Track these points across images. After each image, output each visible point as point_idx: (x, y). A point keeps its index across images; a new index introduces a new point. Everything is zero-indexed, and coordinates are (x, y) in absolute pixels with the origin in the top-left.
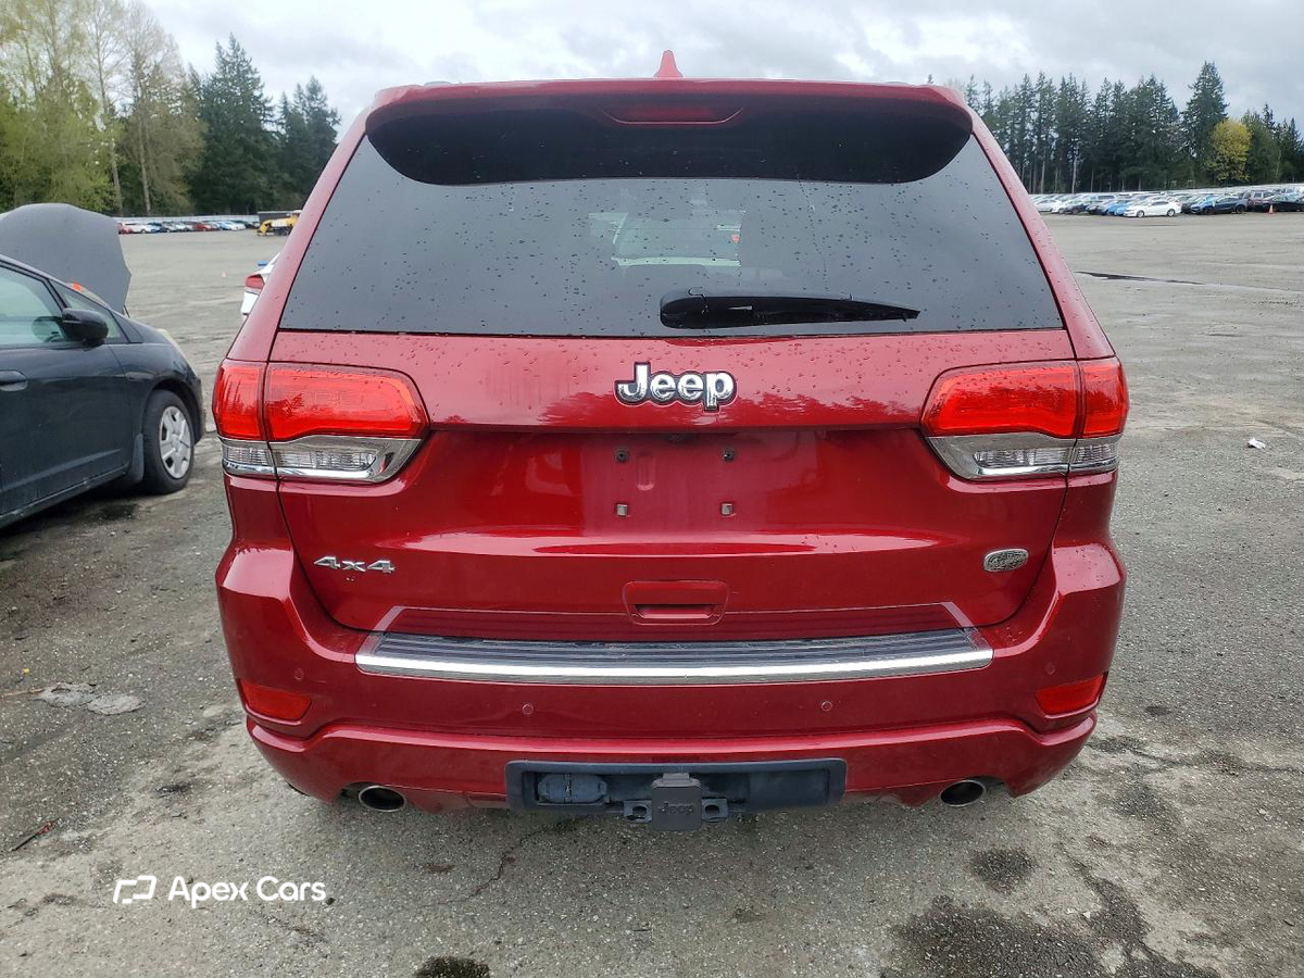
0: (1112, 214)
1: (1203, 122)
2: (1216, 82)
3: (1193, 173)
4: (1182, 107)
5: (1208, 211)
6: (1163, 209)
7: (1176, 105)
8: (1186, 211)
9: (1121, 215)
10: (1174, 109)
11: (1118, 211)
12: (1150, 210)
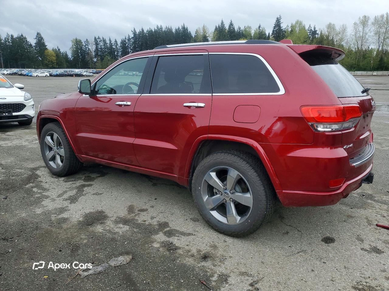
0: (28, 75)
1: (41, 50)
2: (42, 38)
3: (41, 64)
4: (34, 45)
5: (57, 76)
6: (44, 75)
7: (31, 44)
8: (51, 75)
9: (31, 76)
10: (31, 45)
11: (29, 75)
12: (40, 75)
